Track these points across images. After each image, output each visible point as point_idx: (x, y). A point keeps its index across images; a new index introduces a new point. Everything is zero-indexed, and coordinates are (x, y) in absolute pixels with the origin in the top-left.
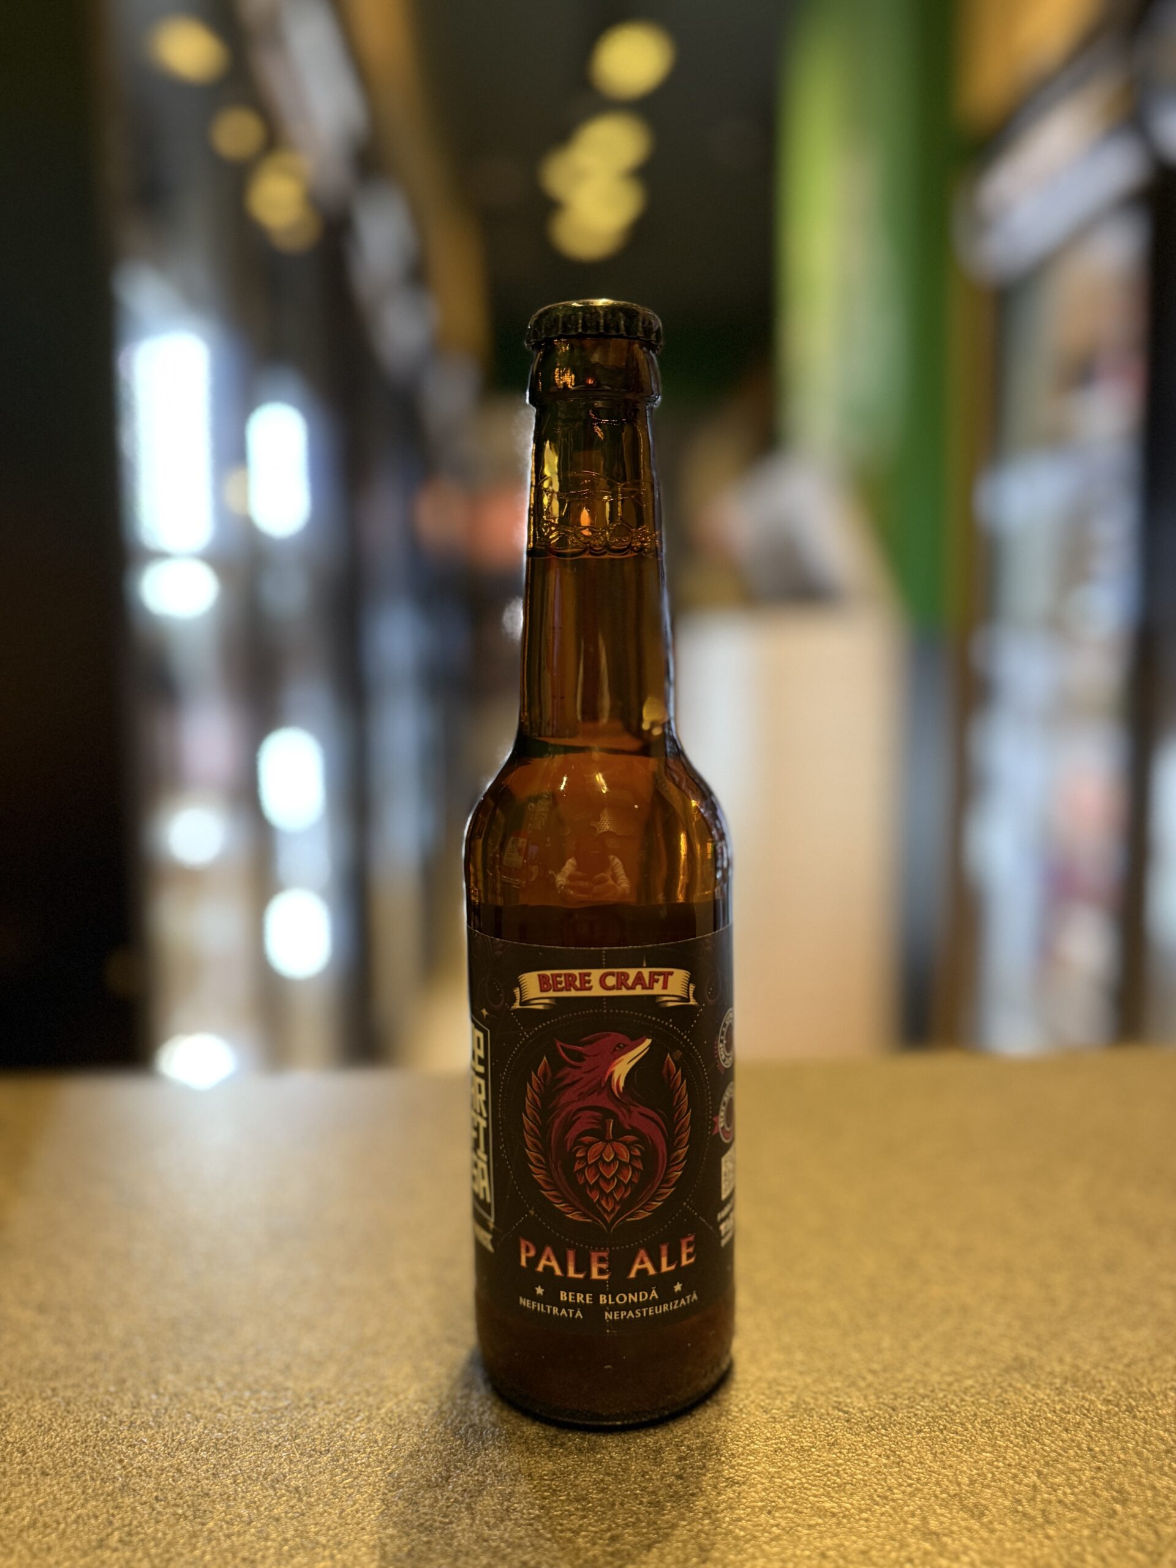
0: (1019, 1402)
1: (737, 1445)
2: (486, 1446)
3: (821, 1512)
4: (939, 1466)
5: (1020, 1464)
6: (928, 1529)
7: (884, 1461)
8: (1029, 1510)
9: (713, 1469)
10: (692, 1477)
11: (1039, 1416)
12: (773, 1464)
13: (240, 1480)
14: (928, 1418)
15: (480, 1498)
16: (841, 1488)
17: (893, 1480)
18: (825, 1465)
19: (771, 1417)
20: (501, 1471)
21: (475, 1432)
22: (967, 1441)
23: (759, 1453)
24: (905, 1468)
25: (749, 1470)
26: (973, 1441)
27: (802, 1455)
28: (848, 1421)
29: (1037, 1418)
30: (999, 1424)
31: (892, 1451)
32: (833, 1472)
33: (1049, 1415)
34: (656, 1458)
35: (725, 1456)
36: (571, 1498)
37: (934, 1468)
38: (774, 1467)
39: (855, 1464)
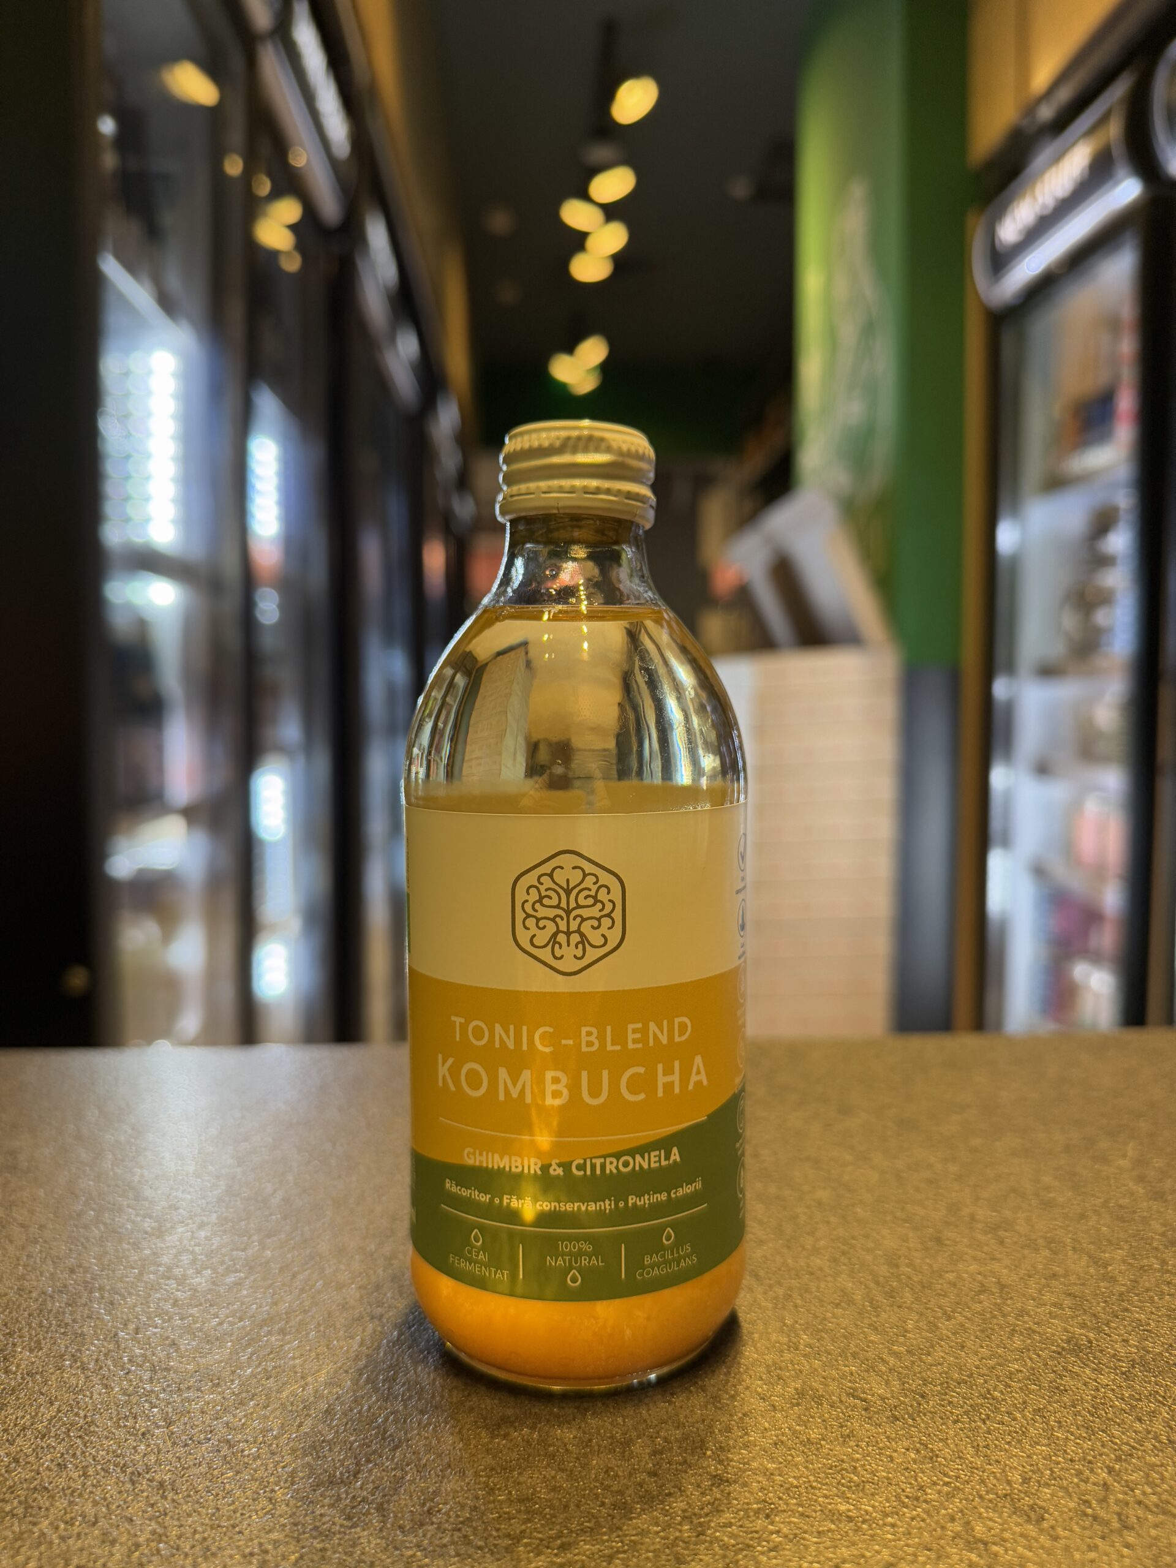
0: (1078, 1389)
1: (727, 1437)
2: (409, 1436)
3: (834, 1516)
4: (982, 1461)
6: (974, 1537)
7: (913, 1456)
8: (1102, 1513)
9: (696, 1464)
10: (669, 1474)
11: (1103, 1404)
12: (772, 1459)
13: (91, 1472)
14: (966, 1407)
15: (396, 1498)
16: (860, 1487)
17: (925, 1478)
18: (838, 1461)
20: (425, 1465)
21: (396, 1421)
22: (1016, 1432)
23: (755, 1446)
24: (940, 1463)
25: (741, 1466)
26: (1024, 1432)
27: (809, 1449)
28: (866, 1410)
29: (1101, 1406)
30: (1055, 1413)
31: (922, 1444)
32: (848, 1468)
33: (1116, 1403)
34: (624, 1452)
35: (712, 1450)
36: (512, 1499)
37: (976, 1464)
38: (774, 1462)
39: (876, 1459)
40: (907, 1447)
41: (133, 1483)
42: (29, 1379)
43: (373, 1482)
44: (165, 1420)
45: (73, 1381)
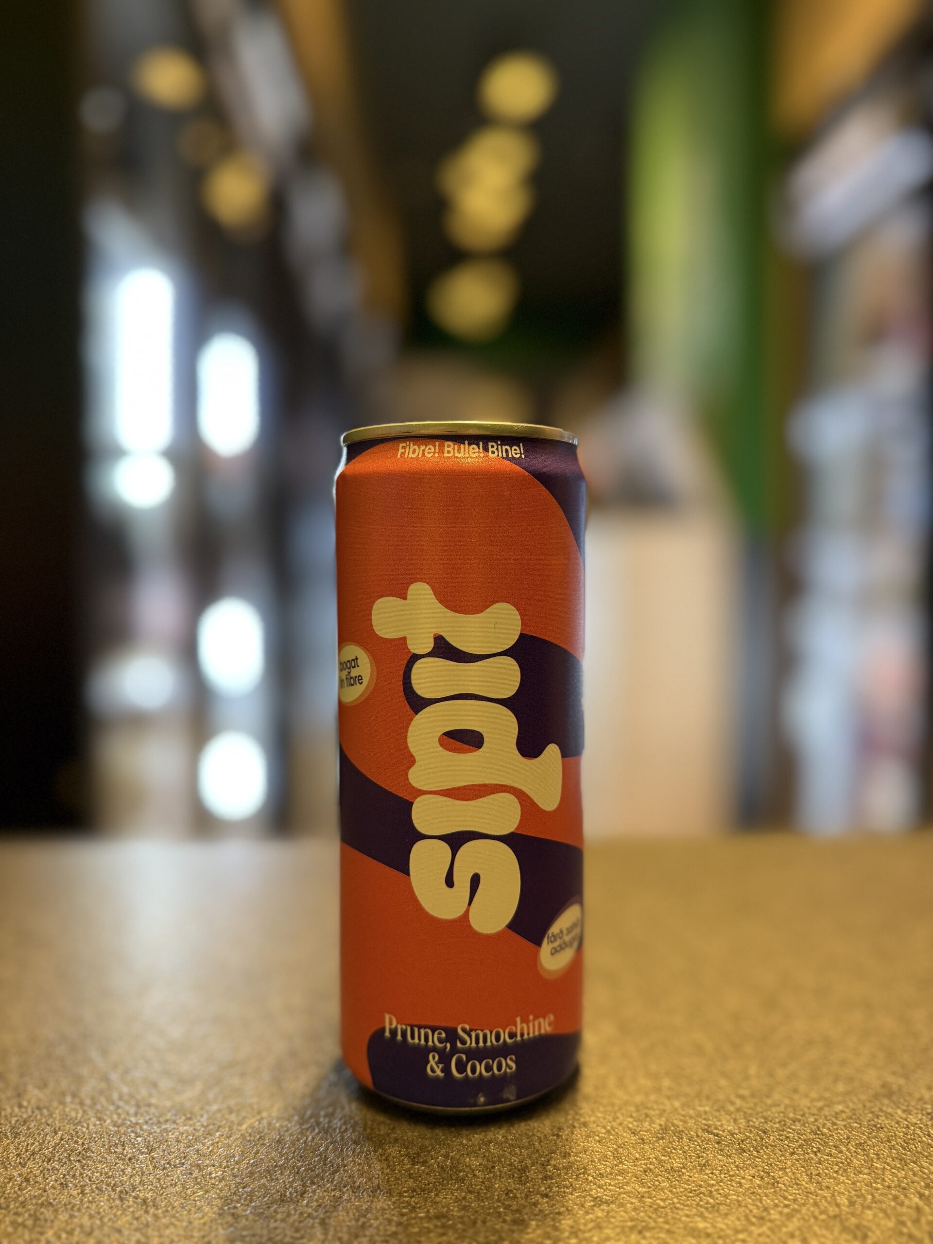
0: (892, 1126)
1: (605, 1165)
2: (345, 1162)
4: (815, 1187)
5: (899, 1186)
7: (758, 1182)
9: (580, 1188)
10: (557, 1195)
11: (913, 1140)
12: (643, 1185)
13: (87, 1190)
14: (800, 1141)
15: (335, 1214)
16: (714, 1208)
17: (769, 1201)
18: (697, 1186)
19: (639, 1139)
20: (359, 1187)
21: (335, 1149)
22: (843, 1163)
23: (628, 1173)
24: (781, 1189)
25: (618, 1189)
26: (848, 1163)
27: (673, 1176)
28: (718, 1143)
29: (911, 1142)
30: (874, 1147)
31: (765, 1172)
32: (705, 1192)
33: (924, 1139)
34: (521, 1177)
35: (593, 1176)
36: (430, 1215)
37: (810, 1189)
38: (644, 1187)
39: (728, 1184)
40: (753, 1175)
41: (121, 1199)
42: (37, 1112)
43: (317, 1201)
44: (147, 1148)
45: (73, 1114)
